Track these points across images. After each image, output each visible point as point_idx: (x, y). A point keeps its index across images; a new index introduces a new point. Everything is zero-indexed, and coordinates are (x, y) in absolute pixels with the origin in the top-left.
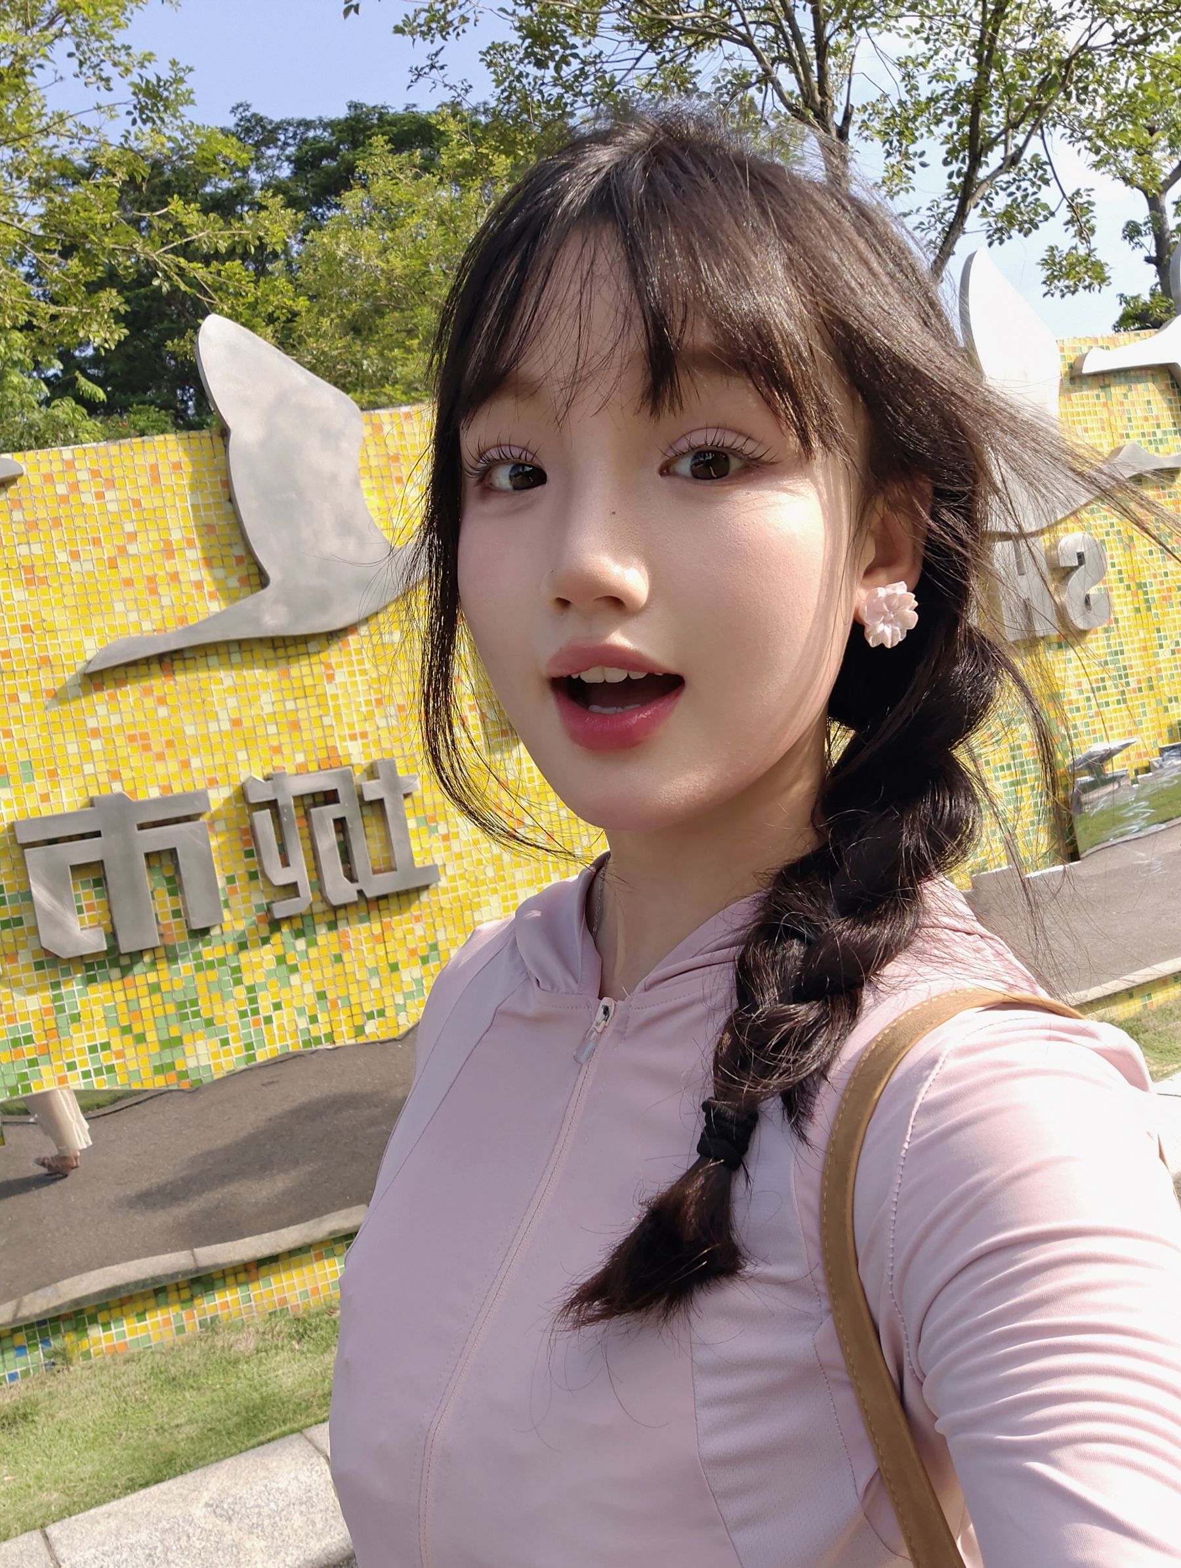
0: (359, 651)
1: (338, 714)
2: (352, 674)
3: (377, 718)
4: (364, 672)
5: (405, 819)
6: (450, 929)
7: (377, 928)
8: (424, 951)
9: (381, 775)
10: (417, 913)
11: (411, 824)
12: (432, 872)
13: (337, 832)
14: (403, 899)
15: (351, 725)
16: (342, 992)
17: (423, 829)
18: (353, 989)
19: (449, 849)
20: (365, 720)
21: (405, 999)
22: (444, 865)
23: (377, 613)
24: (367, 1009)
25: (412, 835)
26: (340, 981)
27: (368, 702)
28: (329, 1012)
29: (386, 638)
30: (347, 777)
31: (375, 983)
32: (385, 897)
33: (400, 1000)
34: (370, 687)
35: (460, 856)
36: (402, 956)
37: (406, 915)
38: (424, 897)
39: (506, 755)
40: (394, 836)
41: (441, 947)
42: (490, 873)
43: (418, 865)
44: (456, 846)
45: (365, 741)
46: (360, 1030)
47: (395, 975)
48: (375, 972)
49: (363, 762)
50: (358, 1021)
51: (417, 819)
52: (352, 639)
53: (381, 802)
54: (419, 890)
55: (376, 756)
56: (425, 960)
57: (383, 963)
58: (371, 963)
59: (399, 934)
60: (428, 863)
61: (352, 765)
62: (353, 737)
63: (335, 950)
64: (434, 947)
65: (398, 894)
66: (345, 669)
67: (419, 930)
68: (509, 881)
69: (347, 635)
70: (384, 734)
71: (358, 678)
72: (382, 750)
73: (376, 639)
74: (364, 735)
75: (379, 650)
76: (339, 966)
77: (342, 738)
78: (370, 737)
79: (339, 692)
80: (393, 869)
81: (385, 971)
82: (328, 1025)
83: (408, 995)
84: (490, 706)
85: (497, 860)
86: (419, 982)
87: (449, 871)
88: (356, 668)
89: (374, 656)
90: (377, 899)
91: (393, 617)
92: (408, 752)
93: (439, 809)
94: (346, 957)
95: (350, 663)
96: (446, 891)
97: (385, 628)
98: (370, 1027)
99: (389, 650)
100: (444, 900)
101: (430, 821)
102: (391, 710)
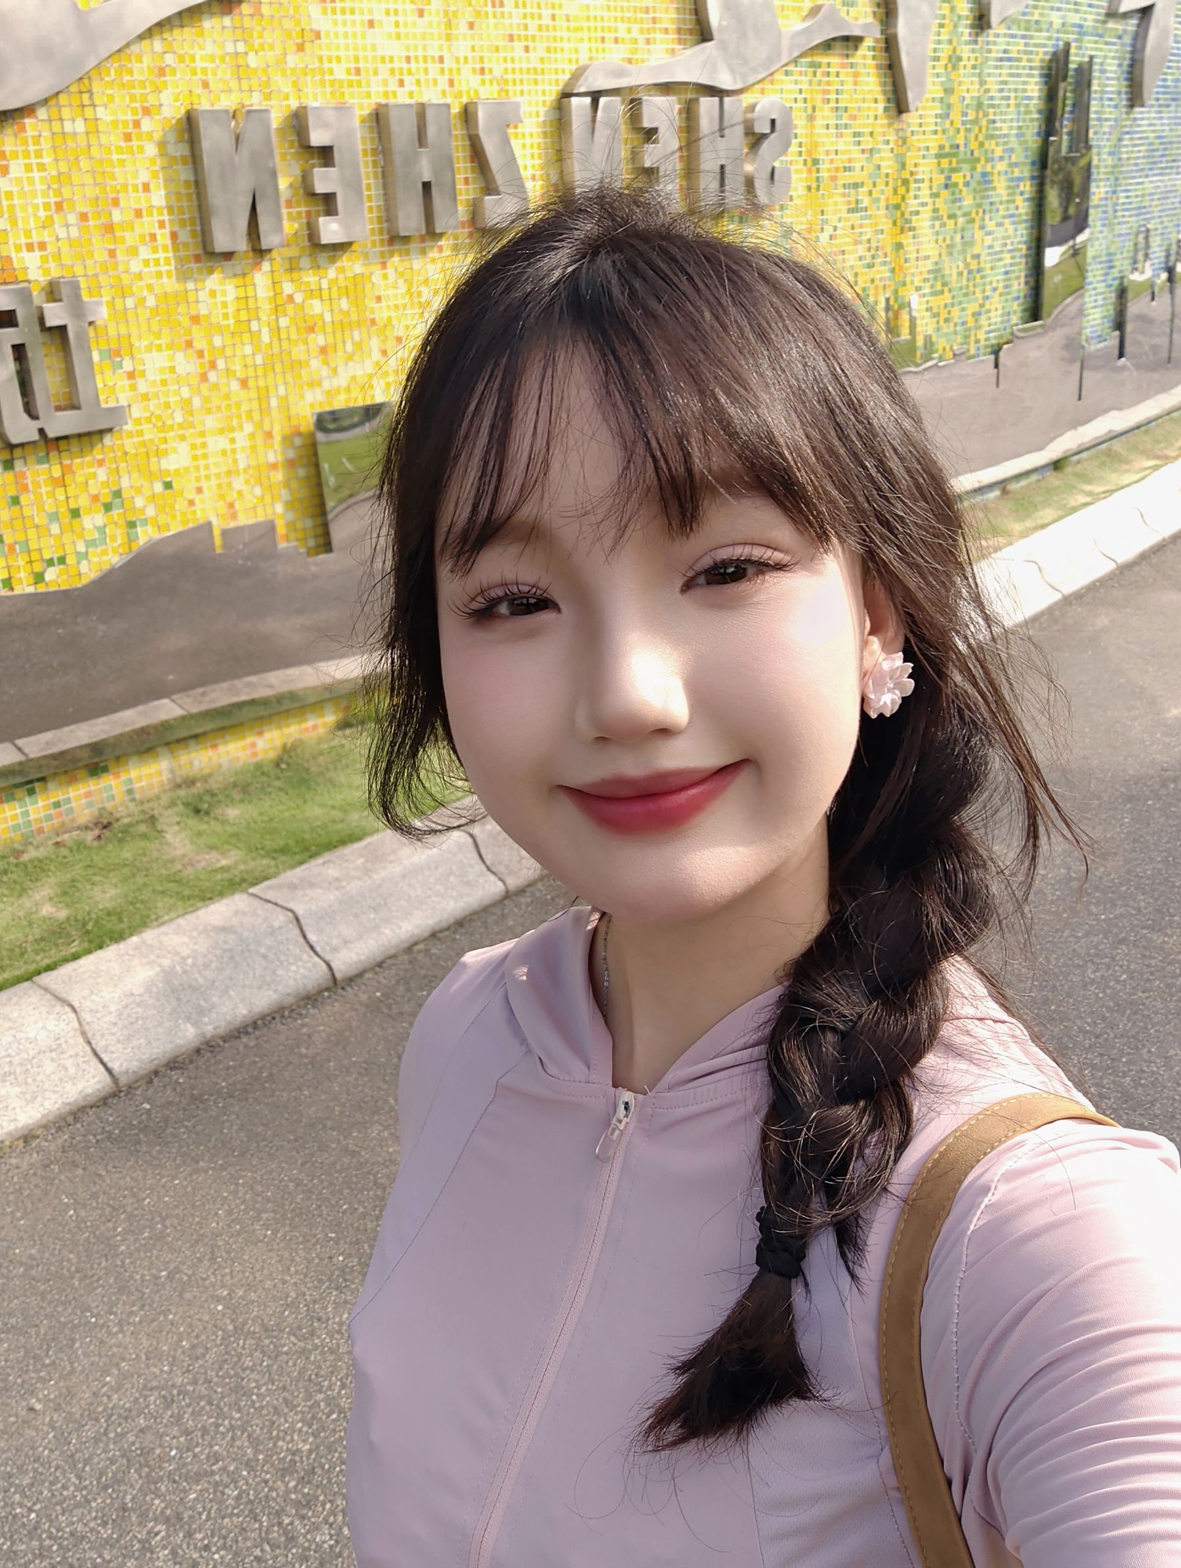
0: (37, 139)
1: (13, 219)
2: (28, 167)
3: (56, 226)
4: (42, 167)
5: (90, 351)
6: (135, 476)
7: (57, 471)
8: (107, 498)
9: (64, 298)
10: (100, 457)
11: (96, 357)
12: (118, 413)
13: (15, 359)
14: (85, 440)
15: (28, 233)
16: (20, 537)
17: (107, 364)
18: (32, 533)
19: (134, 388)
20: (44, 227)
21: (87, 547)
22: (129, 406)
23: (57, 94)
24: (47, 556)
25: (97, 369)
26: (18, 524)
27: (47, 206)
28: (6, 557)
29: (68, 126)
30: (25, 296)
31: (55, 529)
32: (66, 438)
33: (81, 548)
34: (49, 187)
35: (146, 397)
36: (83, 502)
37: (88, 459)
38: (107, 439)
39: (200, 285)
40: (78, 371)
41: (125, 494)
42: (179, 418)
43: (104, 405)
44: (142, 386)
45: (43, 253)
46: (39, 578)
47: (76, 521)
48: (55, 517)
49: (41, 279)
50: (38, 568)
51: (100, 351)
52: (28, 121)
53: (62, 330)
54: (101, 432)
55: (55, 273)
56: (108, 507)
57: (63, 509)
58: (50, 507)
59: (80, 479)
60: (111, 404)
61: (29, 282)
62: (30, 247)
63: (12, 492)
64: (118, 494)
65: (80, 436)
66: (22, 161)
67: (102, 475)
68: (199, 428)
69: (23, 118)
70: (64, 246)
71: (36, 175)
72: (62, 266)
73: (56, 126)
74: (42, 246)
75: (59, 140)
76: (16, 509)
77: (18, 248)
78: (50, 248)
79: (15, 189)
80: (75, 407)
81: (66, 518)
82: (6, 571)
83: (90, 544)
84: (182, 223)
85: (186, 404)
86: (102, 530)
87: (136, 412)
88: (34, 161)
89: (54, 148)
90: (58, 439)
91: (75, 101)
92: (90, 272)
93: (125, 343)
94: (24, 499)
95: (27, 154)
96: (131, 434)
97: (66, 113)
98: (50, 574)
99: (70, 143)
100: (129, 444)
101: (114, 355)
102: (72, 218)
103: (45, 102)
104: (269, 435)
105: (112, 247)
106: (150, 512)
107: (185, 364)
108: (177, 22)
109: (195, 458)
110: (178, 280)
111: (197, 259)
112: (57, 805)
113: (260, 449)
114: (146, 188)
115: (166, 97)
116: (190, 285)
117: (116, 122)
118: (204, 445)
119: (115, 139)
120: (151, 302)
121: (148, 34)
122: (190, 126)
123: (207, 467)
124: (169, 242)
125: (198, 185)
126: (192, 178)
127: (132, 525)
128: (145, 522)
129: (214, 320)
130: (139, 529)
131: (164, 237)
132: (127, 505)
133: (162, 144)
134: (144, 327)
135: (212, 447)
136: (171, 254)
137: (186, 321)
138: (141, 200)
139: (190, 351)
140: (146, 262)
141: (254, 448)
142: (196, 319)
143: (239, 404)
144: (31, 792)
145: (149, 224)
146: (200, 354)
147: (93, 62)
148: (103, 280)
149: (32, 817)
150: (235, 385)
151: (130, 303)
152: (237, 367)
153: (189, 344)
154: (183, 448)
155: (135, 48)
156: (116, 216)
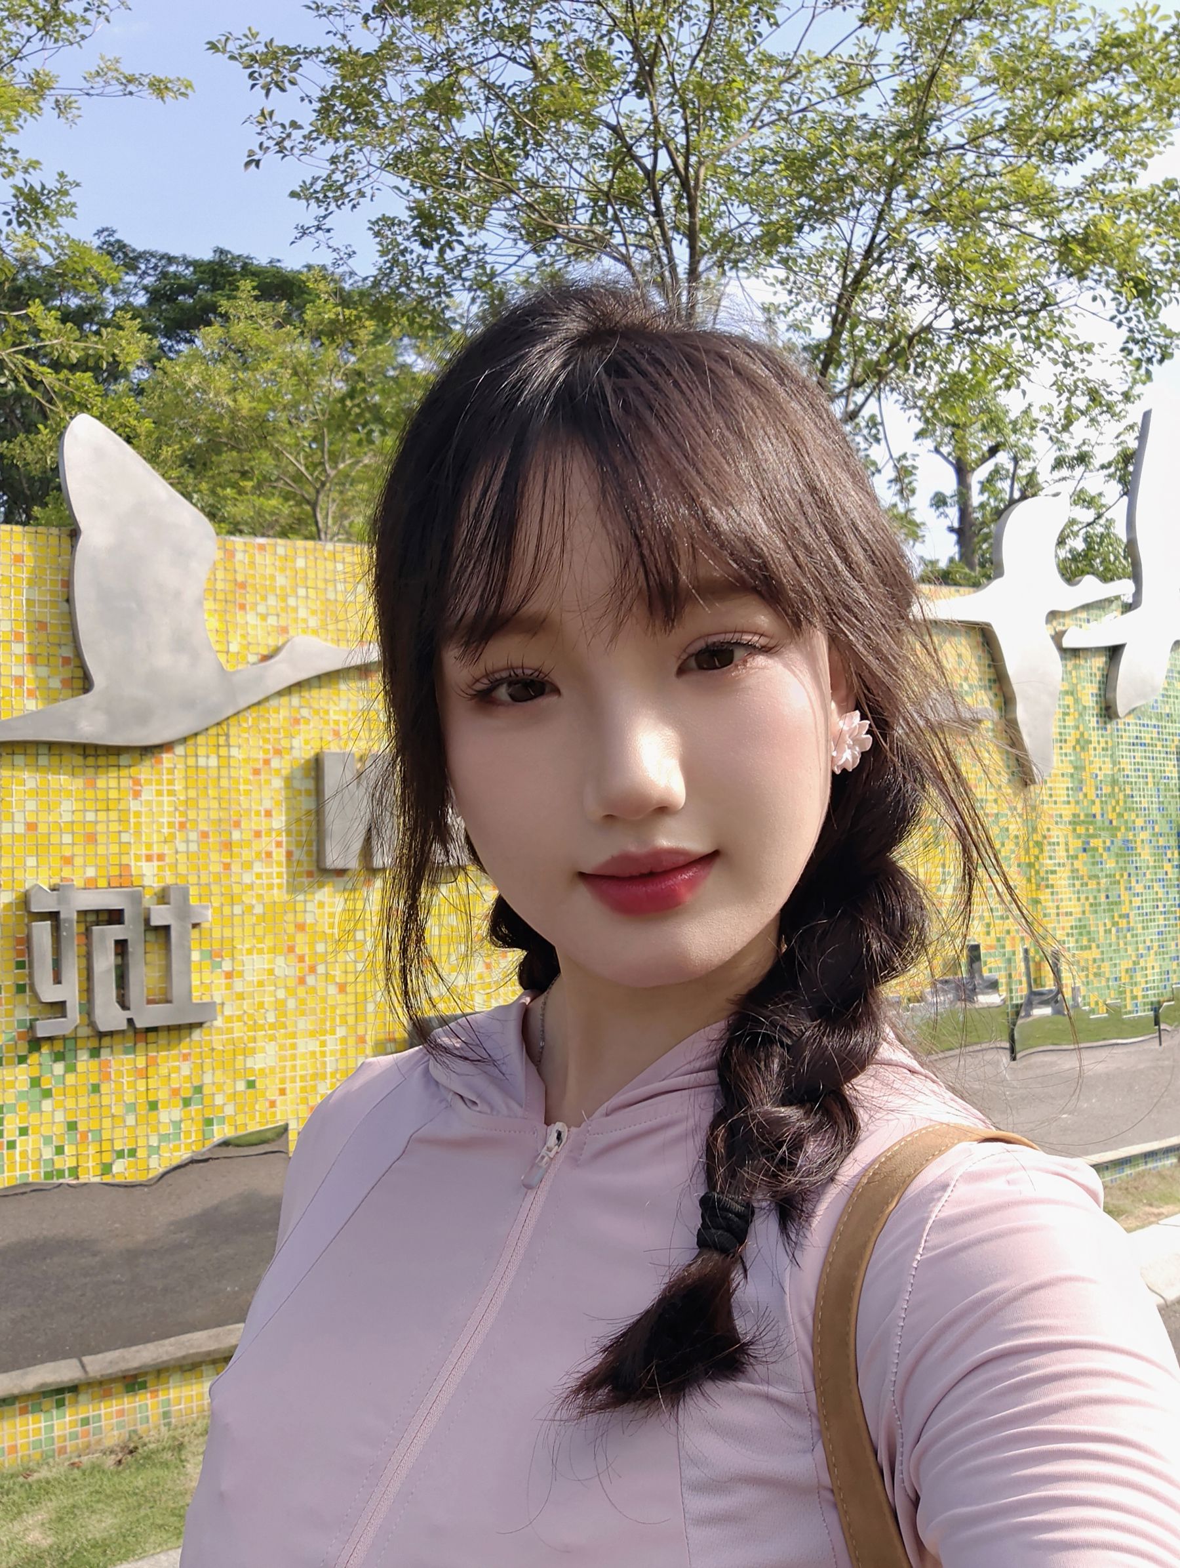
0: (172, 771)
1: (138, 833)
2: (160, 793)
3: (177, 841)
4: (172, 793)
5: (190, 950)
6: (219, 1073)
7: (141, 1062)
8: (187, 1093)
9: (172, 900)
10: (186, 1051)
11: (195, 956)
12: (209, 1008)
13: (117, 954)
14: (174, 1034)
15: (149, 845)
16: (94, 1126)
17: (206, 964)
18: (107, 1123)
19: (230, 987)
20: (165, 842)
21: (160, 1141)
22: (223, 1004)
23: (196, 735)
24: (118, 1147)
25: (194, 967)
26: (94, 1112)
27: (171, 824)
28: (77, 1145)
29: (202, 762)
30: (136, 898)
31: (131, 1120)
32: (155, 1029)
33: (154, 1141)
34: (176, 809)
35: (241, 996)
36: (163, 1095)
37: (174, 1052)
38: (196, 1034)
39: (309, 897)
40: (175, 966)
41: (206, 1090)
42: (271, 1018)
43: (195, 1000)
44: (238, 986)
45: (161, 863)
46: (107, 1168)
47: (153, 1114)
48: (132, 1108)
49: (155, 885)
50: (107, 1158)
51: (202, 951)
52: (166, 756)
53: (167, 928)
54: (192, 1027)
55: (170, 880)
56: (187, 1102)
57: (142, 1100)
58: (129, 1099)
59: (163, 1071)
60: (206, 999)
61: (143, 887)
62: (149, 858)
63: (94, 1080)
64: (199, 1089)
65: (169, 1028)
66: (154, 787)
67: (186, 1069)
68: (290, 1029)
69: (162, 752)
70: (182, 858)
71: (165, 798)
72: (177, 875)
73: (191, 761)
74: (161, 857)
75: (191, 772)
76: (95, 1097)
77: (138, 857)
78: (168, 860)
79: (143, 809)
80: (168, 1001)
81: (143, 1109)
82: (74, 1158)
83: (163, 1138)
84: (299, 844)
85: (280, 1007)
86: (177, 1124)
87: (227, 1011)
88: (165, 787)
89: (186, 778)
90: (149, 1030)
91: (212, 741)
92: (204, 880)
93: (227, 944)
94: (104, 1088)
95: (160, 782)
96: (221, 1031)
97: (202, 751)
98: (118, 1167)
99: (202, 774)
100: (217, 1041)
101: (215, 957)
102: (193, 836)
103: (184, 740)
104: (362, 1040)
105: (228, 860)
106: (229, 1110)
107: (283, 966)
108: (316, 683)
109: (283, 1058)
110: (288, 892)
111: (310, 874)
112: (86, 1421)
113: (351, 1052)
114: (268, 814)
115: (296, 743)
116: (300, 897)
117: (248, 760)
118: (294, 1046)
119: (245, 773)
120: (259, 909)
121: (289, 690)
122: (316, 766)
123: (294, 1067)
124: (284, 859)
125: (319, 813)
126: (313, 806)
127: (209, 1122)
128: (222, 1120)
129: (319, 929)
130: (215, 1127)
131: (279, 855)
132: (207, 1101)
133: (289, 780)
134: (248, 931)
135: (301, 1049)
136: (284, 870)
137: (291, 929)
138: (264, 824)
139: (291, 957)
140: (259, 876)
141: (345, 1051)
142: (301, 927)
143: (335, 1007)
144: (60, 1404)
145: (266, 844)
146: (301, 959)
147: (231, 712)
148: (215, 889)
149: (56, 1433)
150: (332, 990)
151: (237, 910)
152: (338, 973)
153: (291, 949)
154: (271, 1048)
155: (274, 703)
156: (236, 835)
